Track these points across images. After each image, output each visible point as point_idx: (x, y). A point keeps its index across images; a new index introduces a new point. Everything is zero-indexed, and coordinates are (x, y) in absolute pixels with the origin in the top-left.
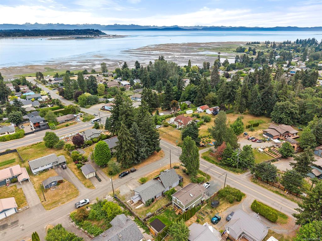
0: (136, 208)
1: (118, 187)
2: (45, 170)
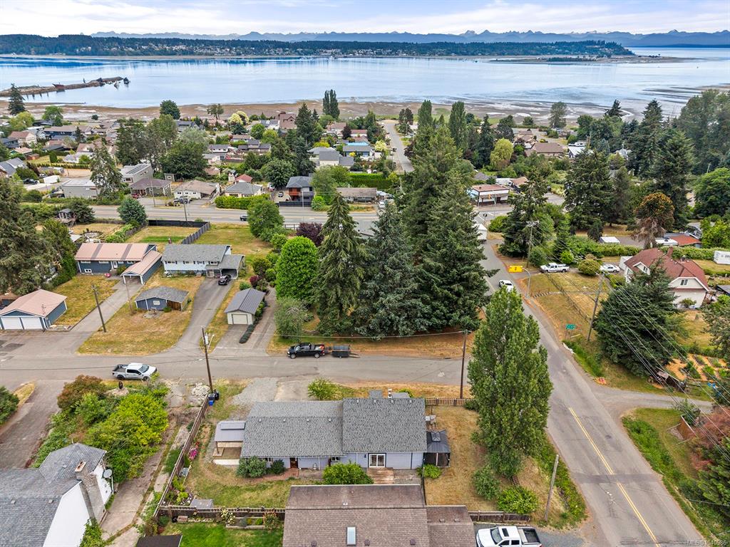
0: (218, 462)
1: (253, 377)
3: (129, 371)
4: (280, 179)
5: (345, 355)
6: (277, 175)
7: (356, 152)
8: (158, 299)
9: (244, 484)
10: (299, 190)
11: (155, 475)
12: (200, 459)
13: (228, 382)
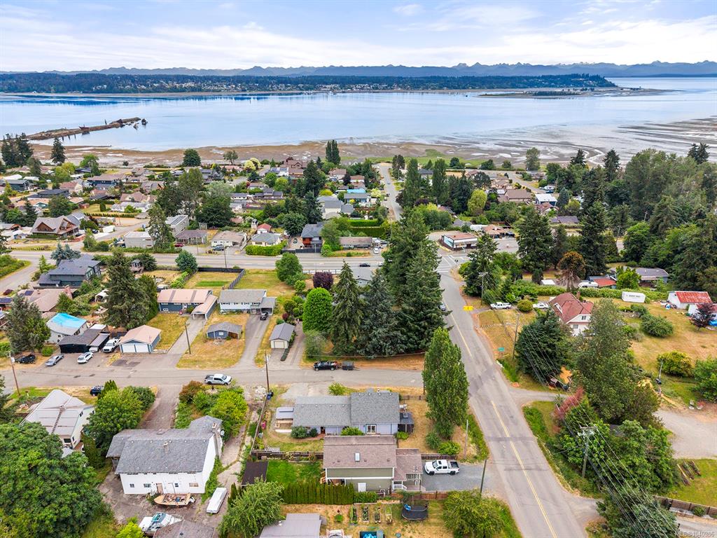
0: (277, 431)
1: (292, 383)
2: (239, 312)
3: (215, 379)
4: (295, 228)
5: (351, 368)
6: (292, 225)
7: (355, 199)
8: (222, 331)
9: (295, 442)
10: (311, 239)
11: (244, 436)
12: (267, 429)
13: (277, 386)
